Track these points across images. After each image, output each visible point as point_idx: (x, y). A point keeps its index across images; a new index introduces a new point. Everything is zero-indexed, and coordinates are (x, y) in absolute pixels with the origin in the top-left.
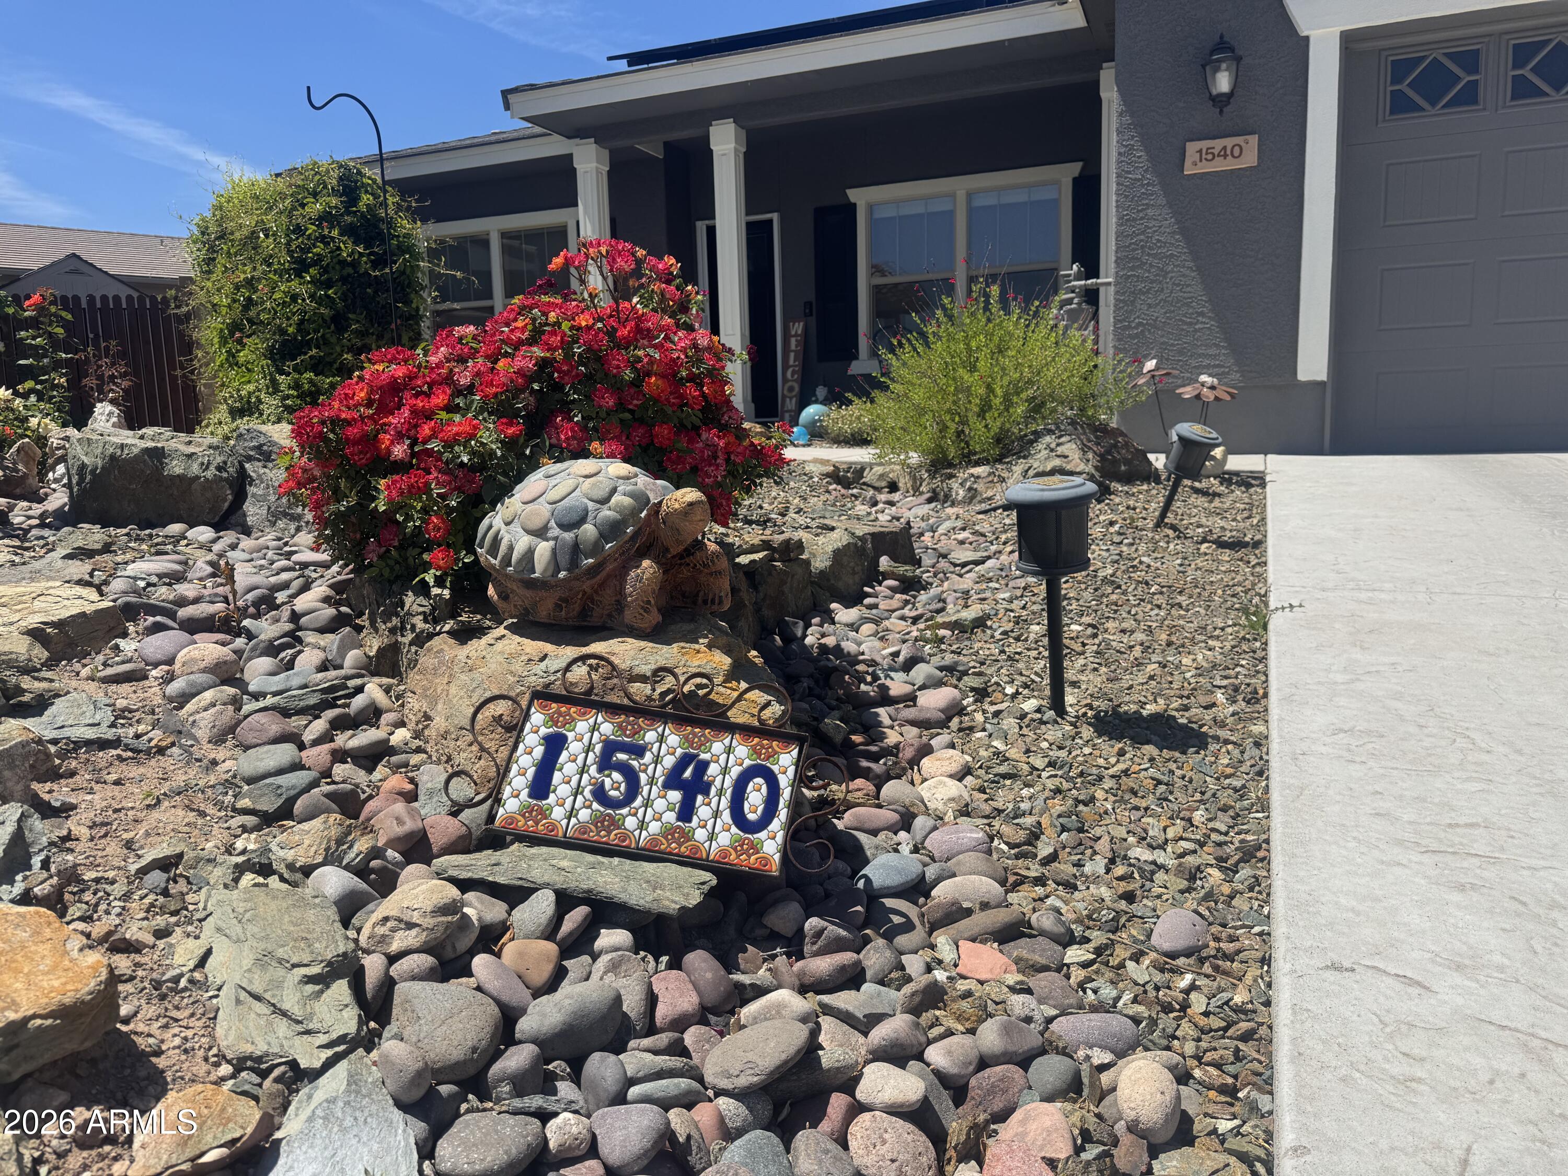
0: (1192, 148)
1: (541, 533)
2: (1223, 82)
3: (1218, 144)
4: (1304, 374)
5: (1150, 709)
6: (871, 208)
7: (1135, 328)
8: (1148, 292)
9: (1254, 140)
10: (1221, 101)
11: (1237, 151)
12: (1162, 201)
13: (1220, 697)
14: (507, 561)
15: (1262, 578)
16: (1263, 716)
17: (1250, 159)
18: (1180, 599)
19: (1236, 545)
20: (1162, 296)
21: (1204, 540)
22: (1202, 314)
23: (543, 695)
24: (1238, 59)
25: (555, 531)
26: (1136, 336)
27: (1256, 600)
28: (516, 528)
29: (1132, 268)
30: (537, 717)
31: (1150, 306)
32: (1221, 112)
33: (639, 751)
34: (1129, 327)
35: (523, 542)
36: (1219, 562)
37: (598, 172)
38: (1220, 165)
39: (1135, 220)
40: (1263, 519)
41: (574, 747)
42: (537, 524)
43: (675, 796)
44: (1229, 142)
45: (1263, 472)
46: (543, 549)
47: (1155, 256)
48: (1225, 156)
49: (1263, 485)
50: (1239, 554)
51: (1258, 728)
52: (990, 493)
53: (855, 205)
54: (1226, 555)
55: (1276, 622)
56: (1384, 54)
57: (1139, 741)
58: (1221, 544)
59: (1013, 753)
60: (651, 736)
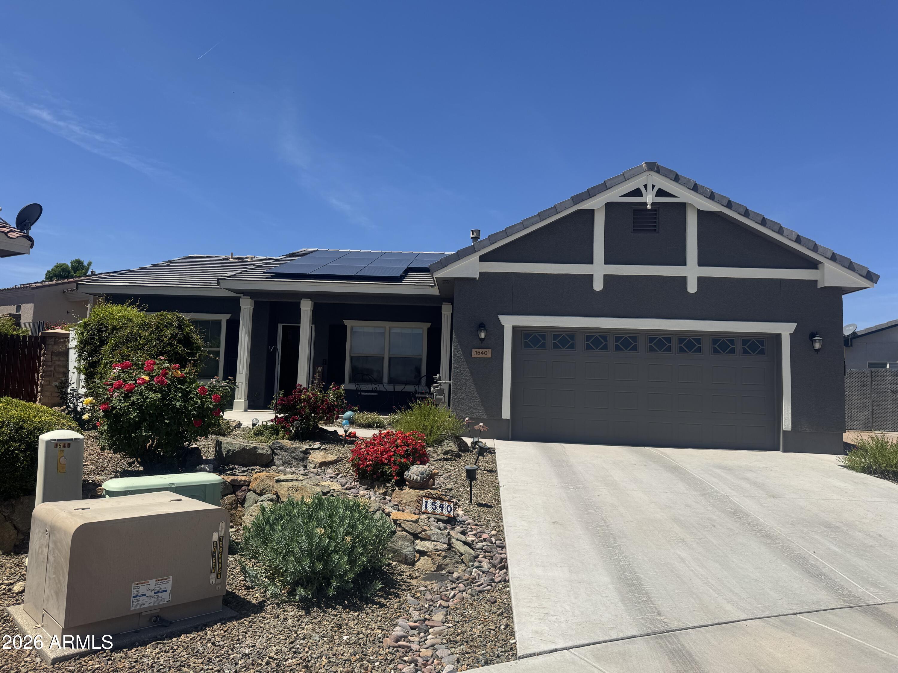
0: (474, 350)
1: (418, 476)
2: (483, 335)
3: (481, 350)
4: (504, 417)
5: (484, 503)
6: (352, 328)
7: (458, 399)
8: (461, 389)
9: (490, 350)
10: (482, 340)
11: (486, 353)
12: (465, 363)
13: (494, 501)
14: (413, 479)
15: (497, 479)
16: (500, 504)
17: (489, 355)
18: (483, 484)
19: (491, 471)
20: (465, 391)
21: (484, 470)
22: (476, 397)
23: (424, 496)
24: (486, 330)
25: (420, 475)
26: (458, 402)
27: (497, 485)
28: (414, 475)
29: (457, 382)
30: (424, 499)
31: (462, 393)
32: (482, 343)
33: (436, 503)
34: (456, 399)
35: (416, 477)
36: (489, 476)
37: (250, 309)
38: (481, 356)
39: (458, 368)
40: (496, 464)
41: (429, 503)
42: (418, 474)
43: (441, 508)
44: (484, 350)
45: (494, 448)
46: (419, 478)
47: (463, 379)
48: (483, 354)
49: (495, 453)
50: (492, 474)
51: (500, 505)
52: (434, 455)
53: (346, 326)
54: (489, 474)
55: (501, 489)
56: (523, 331)
57: (484, 507)
58: (488, 471)
59: (468, 508)
60: (437, 502)
